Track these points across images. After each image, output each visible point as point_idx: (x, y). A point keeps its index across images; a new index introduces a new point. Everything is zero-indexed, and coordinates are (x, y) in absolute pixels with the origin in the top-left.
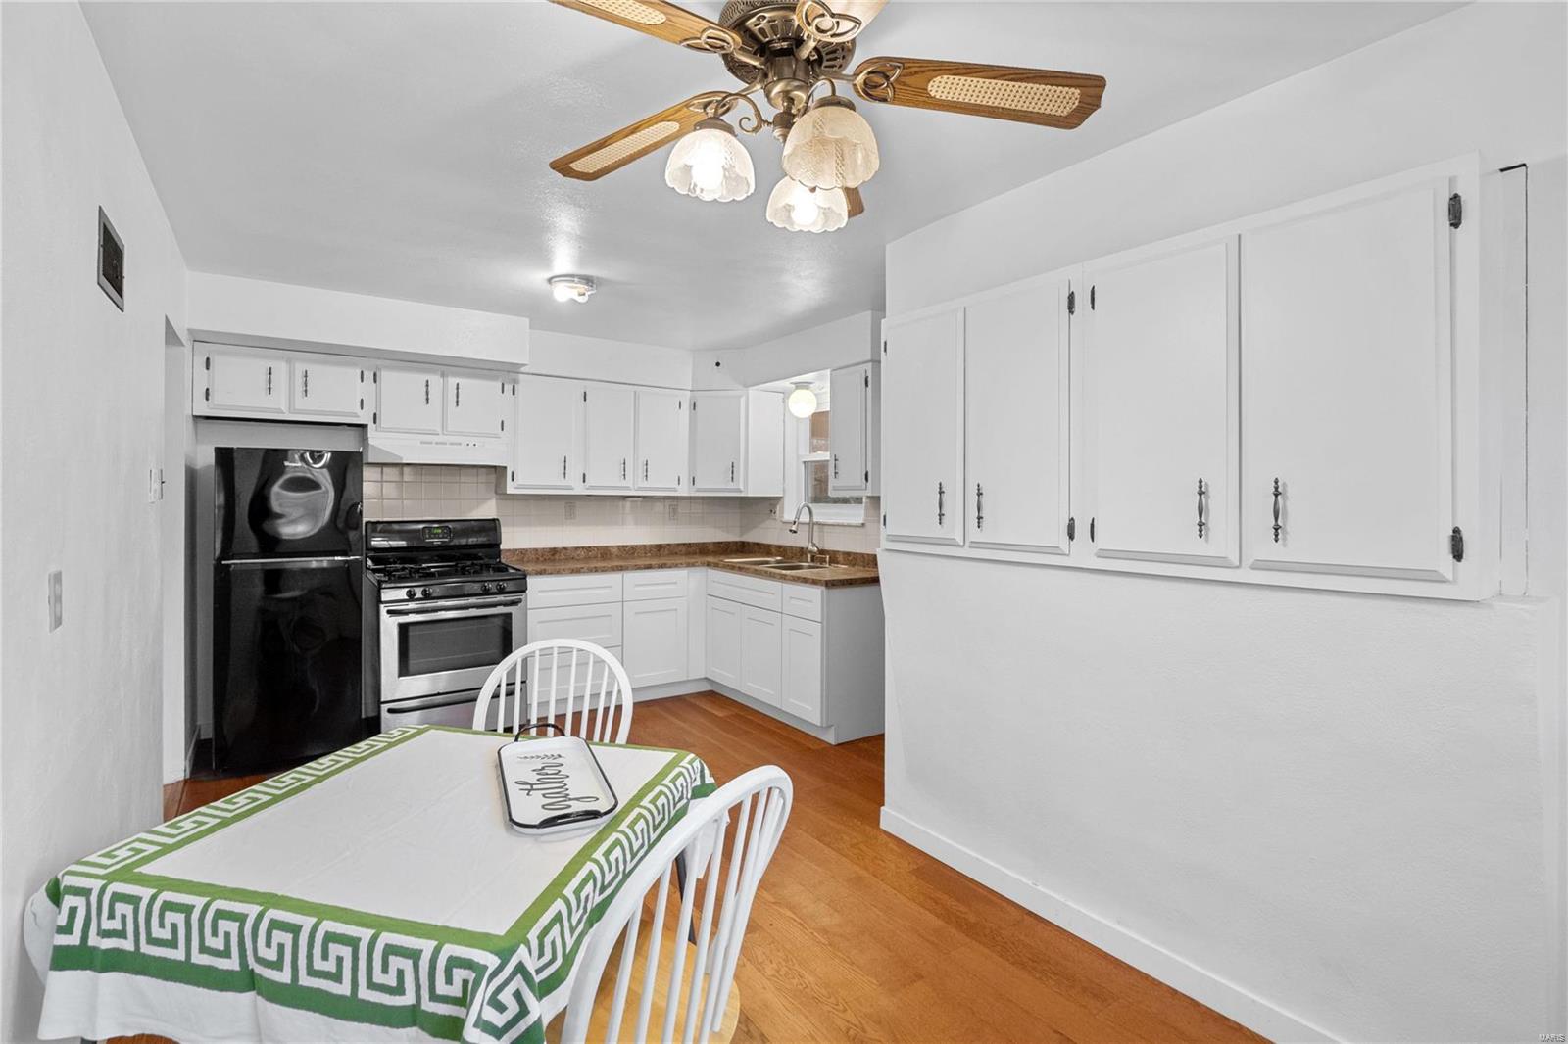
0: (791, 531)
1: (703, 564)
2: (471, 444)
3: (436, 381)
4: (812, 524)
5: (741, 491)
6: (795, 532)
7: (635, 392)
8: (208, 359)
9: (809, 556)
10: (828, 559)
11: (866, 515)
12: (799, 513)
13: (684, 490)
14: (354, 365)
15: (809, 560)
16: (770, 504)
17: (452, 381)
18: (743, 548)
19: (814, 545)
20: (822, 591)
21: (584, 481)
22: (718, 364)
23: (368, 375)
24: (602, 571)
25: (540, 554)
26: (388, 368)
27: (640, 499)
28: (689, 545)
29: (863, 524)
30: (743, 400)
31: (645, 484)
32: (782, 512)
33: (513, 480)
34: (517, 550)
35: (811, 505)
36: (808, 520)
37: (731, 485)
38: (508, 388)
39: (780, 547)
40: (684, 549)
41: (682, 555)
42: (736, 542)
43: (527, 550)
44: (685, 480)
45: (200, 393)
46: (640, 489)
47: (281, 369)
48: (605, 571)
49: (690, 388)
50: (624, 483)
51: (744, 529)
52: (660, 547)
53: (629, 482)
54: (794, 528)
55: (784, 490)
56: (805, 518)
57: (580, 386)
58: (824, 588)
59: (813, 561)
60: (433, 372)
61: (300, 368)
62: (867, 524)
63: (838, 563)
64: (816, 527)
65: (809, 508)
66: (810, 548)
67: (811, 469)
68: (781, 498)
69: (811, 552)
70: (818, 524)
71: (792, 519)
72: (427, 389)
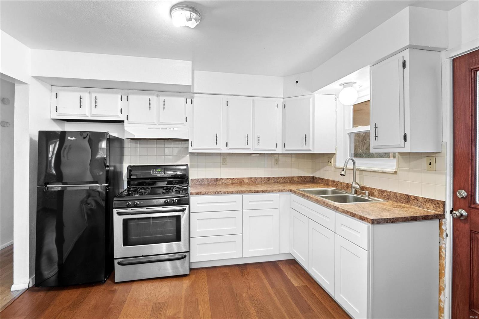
0: (341, 175)
1: (288, 191)
2: (172, 129)
3: (154, 98)
4: (355, 170)
5: (310, 150)
6: (344, 175)
7: (253, 100)
8: (57, 93)
9: (353, 190)
10: (367, 194)
11: (398, 166)
12: (346, 163)
13: (279, 150)
14: (117, 93)
15: (353, 192)
16: (328, 157)
17: (161, 98)
18: (313, 180)
19: (357, 183)
20: (369, 228)
21: (227, 146)
22: (297, 82)
23: (124, 98)
24: (231, 193)
25: (210, 181)
26: (133, 94)
27: (259, 155)
28: (284, 178)
29: (396, 172)
30: (311, 100)
31: (258, 147)
32: (335, 162)
33: (191, 146)
34: (199, 179)
35: (354, 159)
36: (352, 167)
37: (305, 147)
38: (189, 101)
39: (334, 181)
40: (281, 180)
41: (280, 183)
42: (310, 177)
43: (203, 179)
44: (280, 145)
45: (54, 109)
46: (256, 150)
47: (86, 96)
48: (233, 193)
49: (282, 96)
50: (247, 147)
51: (314, 170)
52: (269, 179)
53: (250, 146)
54: (343, 173)
55: (336, 150)
56: (350, 166)
57: (225, 98)
58: (370, 225)
59: (356, 193)
60: (153, 95)
61: (94, 95)
62: (399, 172)
63: (374, 196)
64: (358, 172)
65: (353, 160)
66: (354, 185)
67: (353, 136)
68: (335, 153)
69: (354, 188)
70: (360, 170)
71: (342, 166)
72: (150, 102)
